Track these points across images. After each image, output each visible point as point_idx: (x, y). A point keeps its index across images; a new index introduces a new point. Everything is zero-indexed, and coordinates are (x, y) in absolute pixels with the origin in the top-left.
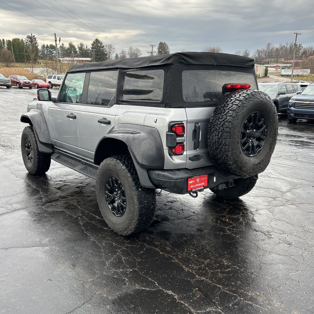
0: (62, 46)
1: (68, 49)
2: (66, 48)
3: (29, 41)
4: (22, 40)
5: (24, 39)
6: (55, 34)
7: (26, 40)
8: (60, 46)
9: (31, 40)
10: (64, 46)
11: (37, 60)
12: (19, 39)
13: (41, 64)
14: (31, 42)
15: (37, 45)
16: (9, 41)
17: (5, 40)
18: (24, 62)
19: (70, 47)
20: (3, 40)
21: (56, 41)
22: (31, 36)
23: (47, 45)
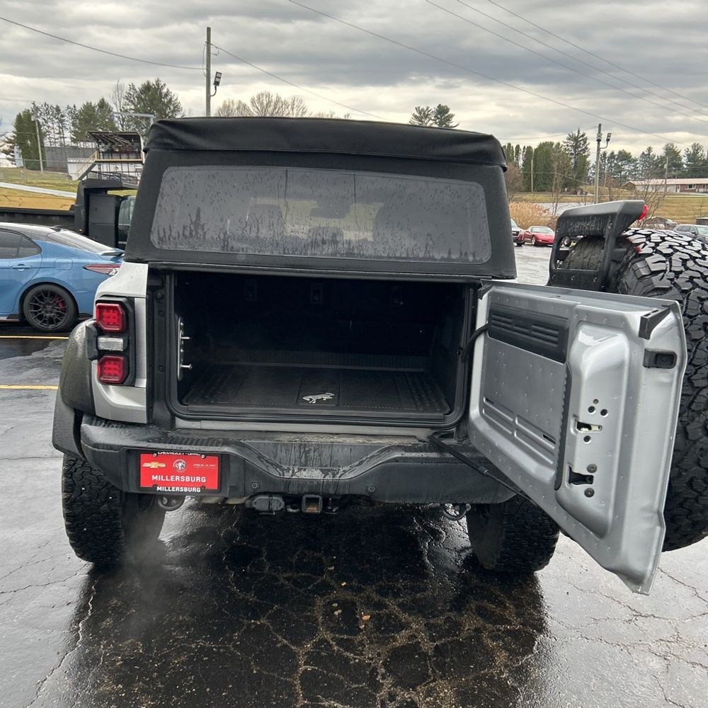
0: (646, 153)
1: (662, 159)
2: (656, 158)
3: (572, 146)
4: (559, 144)
5: (562, 143)
6: (600, 125)
7: (565, 144)
8: (643, 153)
9: (576, 144)
10: (651, 154)
11: (581, 187)
12: (552, 144)
13: (586, 193)
14: (576, 147)
15: (586, 154)
16: (529, 148)
17: (522, 147)
18: (551, 191)
19: (667, 154)
20: (518, 147)
21: (599, 141)
22: (576, 135)
23: (612, 153)
